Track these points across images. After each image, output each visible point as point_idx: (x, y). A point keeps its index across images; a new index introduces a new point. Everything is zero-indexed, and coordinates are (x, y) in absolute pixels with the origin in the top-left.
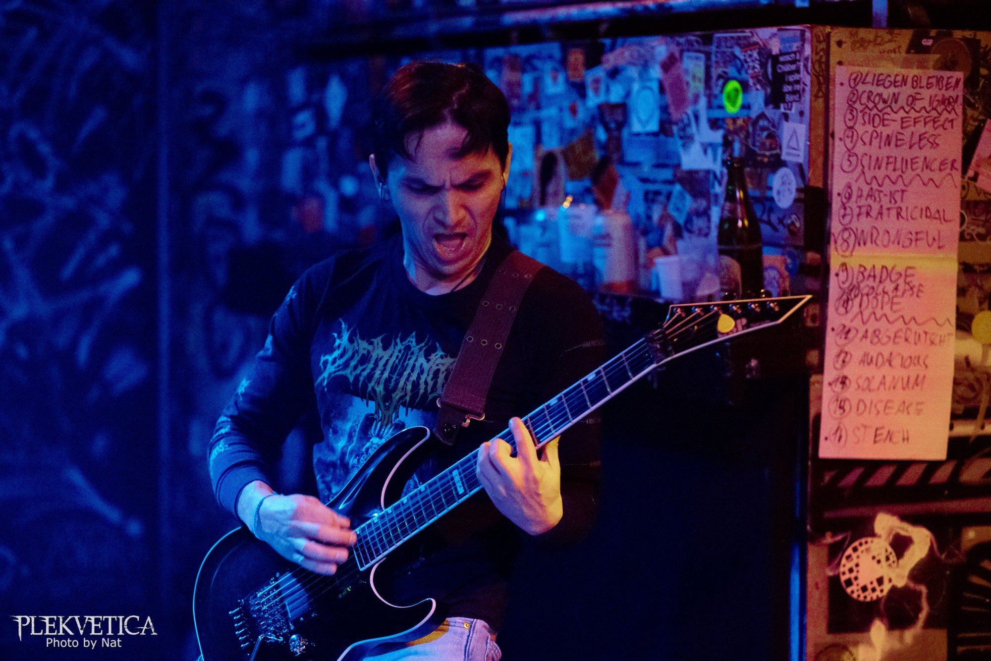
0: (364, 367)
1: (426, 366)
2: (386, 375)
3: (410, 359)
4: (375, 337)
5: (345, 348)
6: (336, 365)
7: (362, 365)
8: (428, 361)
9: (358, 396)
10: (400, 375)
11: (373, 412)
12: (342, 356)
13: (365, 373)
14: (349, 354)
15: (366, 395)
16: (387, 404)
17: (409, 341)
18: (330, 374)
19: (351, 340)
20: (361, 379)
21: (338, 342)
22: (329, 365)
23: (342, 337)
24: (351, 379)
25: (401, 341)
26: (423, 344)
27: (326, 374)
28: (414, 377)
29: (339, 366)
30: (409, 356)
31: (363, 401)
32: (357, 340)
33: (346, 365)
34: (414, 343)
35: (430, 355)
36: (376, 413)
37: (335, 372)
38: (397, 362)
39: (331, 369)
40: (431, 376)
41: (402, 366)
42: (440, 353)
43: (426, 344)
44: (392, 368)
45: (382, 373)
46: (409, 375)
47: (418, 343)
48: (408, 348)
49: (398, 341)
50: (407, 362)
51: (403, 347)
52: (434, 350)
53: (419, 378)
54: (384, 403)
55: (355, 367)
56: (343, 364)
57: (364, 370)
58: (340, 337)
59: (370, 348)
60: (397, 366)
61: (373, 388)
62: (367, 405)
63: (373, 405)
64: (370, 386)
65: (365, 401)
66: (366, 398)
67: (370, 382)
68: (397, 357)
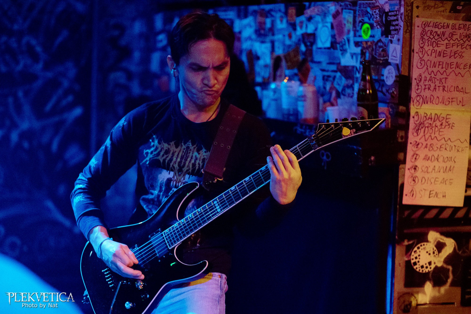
0: (168, 155)
1: (198, 156)
2: (179, 160)
3: (190, 153)
4: (171, 142)
5: (157, 147)
6: (153, 154)
7: (166, 154)
8: (199, 154)
9: (165, 169)
10: (186, 160)
11: (172, 177)
12: (156, 150)
13: (168, 159)
14: (160, 149)
15: (169, 168)
16: (180, 173)
17: (188, 144)
18: (150, 159)
19: (159, 143)
20: (167, 161)
21: (152, 144)
22: (149, 155)
23: (154, 141)
24: (161, 161)
25: (184, 144)
26: (195, 146)
27: (148, 159)
28: (193, 161)
29: (155, 155)
30: (189, 151)
31: (167, 171)
32: (162, 143)
33: (158, 154)
34: (191, 145)
35: (199, 151)
36: (173, 177)
37: (153, 157)
38: (183, 154)
39: (150, 156)
40: (201, 161)
41: (186, 156)
42: (204, 150)
43: (197, 146)
44: (181, 156)
45: (177, 159)
46: (190, 161)
47: (193, 145)
48: (188, 148)
49: (183, 144)
50: (188, 154)
51: (185, 147)
52: (202, 149)
53: (195, 162)
54: (178, 173)
55: (163, 156)
56: (157, 154)
57: (167, 157)
58: (153, 141)
59: (169, 147)
60: (184, 156)
61: (173, 165)
62: (169, 174)
63: (172, 173)
64: (171, 164)
65: (169, 171)
66: (169, 170)
67: (171, 162)
68: (183, 152)
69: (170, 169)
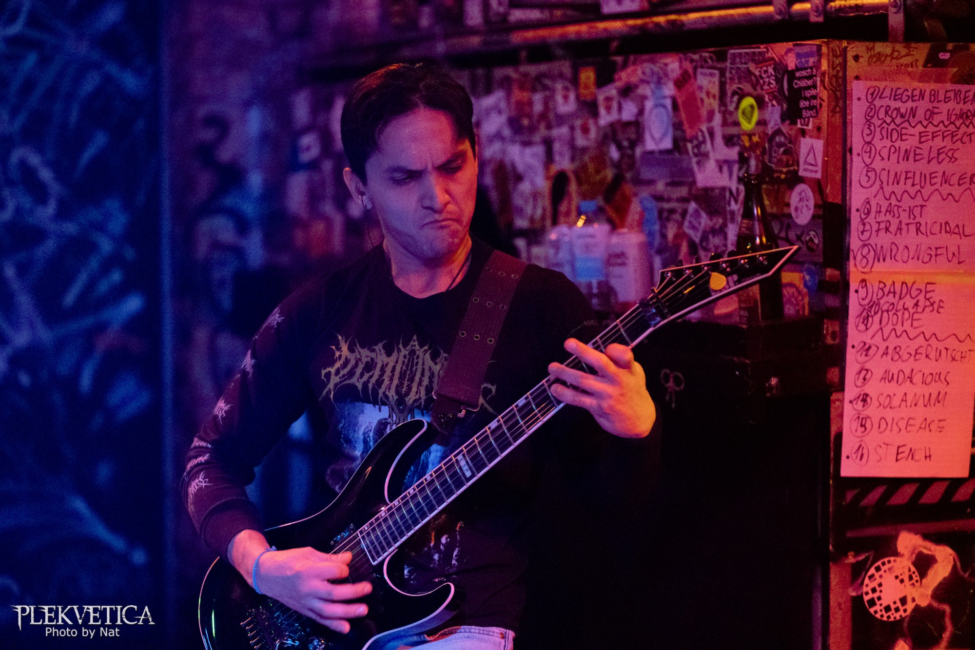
0: (371, 373)
1: (435, 369)
2: (396, 381)
3: (417, 364)
4: (375, 344)
5: (346, 358)
6: (341, 375)
7: (368, 372)
8: (436, 363)
9: (369, 402)
10: (411, 380)
12: (344, 366)
13: (373, 380)
14: (352, 363)
15: (377, 401)
16: (401, 407)
17: (412, 346)
18: (336, 385)
19: (351, 349)
20: (370, 386)
21: (337, 353)
22: (333, 376)
23: (341, 348)
24: (360, 387)
25: (404, 347)
26: (426, 348)
27: (331, 385)
28: (426, 381)
29: (344, 375)
30: (415, 360)
32: (357, 348)
33: (351, 374)
34: (417, 347)
35: (437, 358)
36: (389, 418)
37: (342, 382)
38: (404, 368)
39: (335, 379)
41: (412, 372)
43: (430, 347)
44: (401, 373)
45: (391, 379)
46: (420, 380)
47: (421, 346)
48: (412, 352)
49: (400, 346)
50: (415, 367)
51: (407, 353)
52: (440, 353)
54: (398, 407)
55: (362, 375)
56: (348, 373)
57: (371, 377)
58: (338, 348)
59: (373, 355)
60: (405, 372)
61: (384, 393)
62: (380, 411)
63: (385, 410)
64: (381, 391)
65: (377, 407)
66: (378, 404)
67: (380, 387)
68: (404, 362)
69: (379, 401)
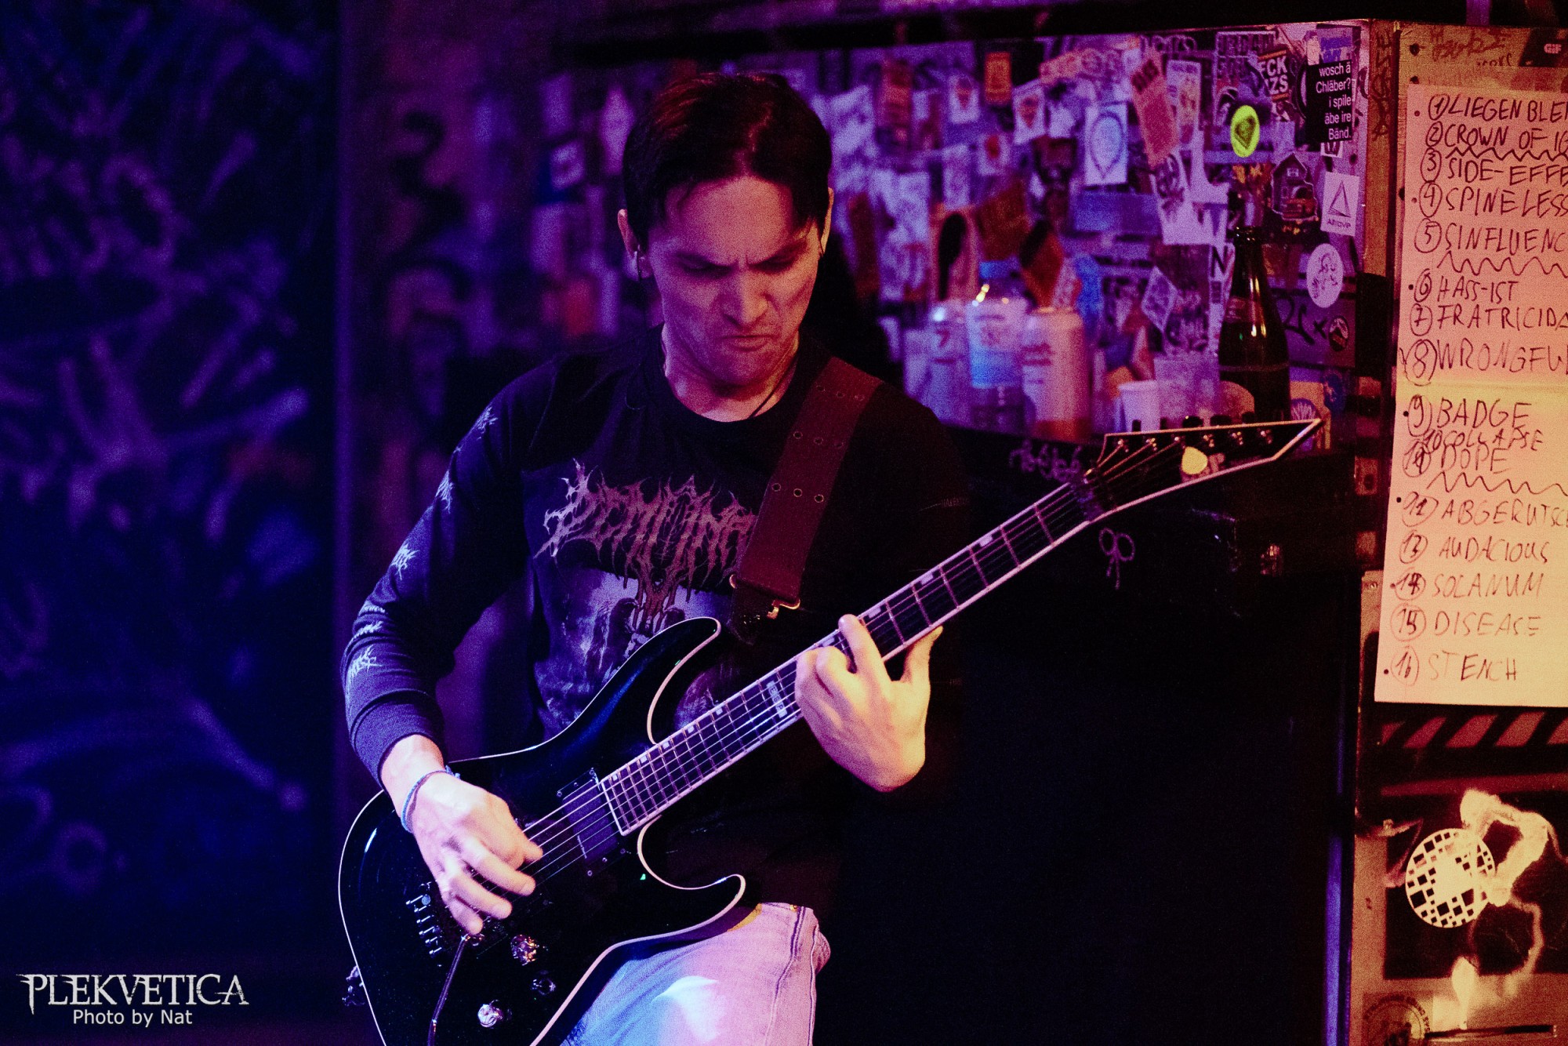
0: (618, 527)
1: (716, 527)
2: (653, 539)
3: (689, 516)
4: (631, 483)
5: (584, 500)
6: (572, 525)
7: (613, 525)
8: (719, 519)
9: (611, 572)
10: (676, 540)
11: (633, 596)
12: (579, 511)
13: (620, 536)
14: (593, 507)
15: (623, 571)
16: (657, 583)
17: (685, 490)
18: (563, 539)
19: (592, 487)
20: (614, 546)
21: (571, 491)
22: (560, 526)
23: (577, 483)
24: (598, 547)
25: (673, 490)
26: (707, 494)
27: (555, 540)
28: (698, 543)
29: (577, 526)
30: (687, 512)
31: (619, 579)
32: (602, 487)
33: (588, 525)
34: (694, 494)
35: (722, 510)
36: (637, 598)
37: (570, 536)
38: (669, 519)
39: (563, 531)
40: (725, 542)
41: (678, 527)
42: (736, 507)
43: (713, 493)
44: (661, 529)
45: (647, 537)
46: (690, 542)
47: (700, 493)
48: (684, 500)
49: (668, 489)
50: (684, 521)
51: (676, 498)
52: (728, 502)
53: (706, 545)
54: (653, 582)
55: (603, 529)
56: (583, 522)
57: (617, 532)
58: (574, 483)
59: (624, 499)
60: (669, 526)
61: (634, 559)
62: (625, 586)
63: (633, 584)
64: (629, 556)
65: (622, 579)
66: (623, 575)
67: (628, 550)
68: (669, 512)
69: (626, 570)
